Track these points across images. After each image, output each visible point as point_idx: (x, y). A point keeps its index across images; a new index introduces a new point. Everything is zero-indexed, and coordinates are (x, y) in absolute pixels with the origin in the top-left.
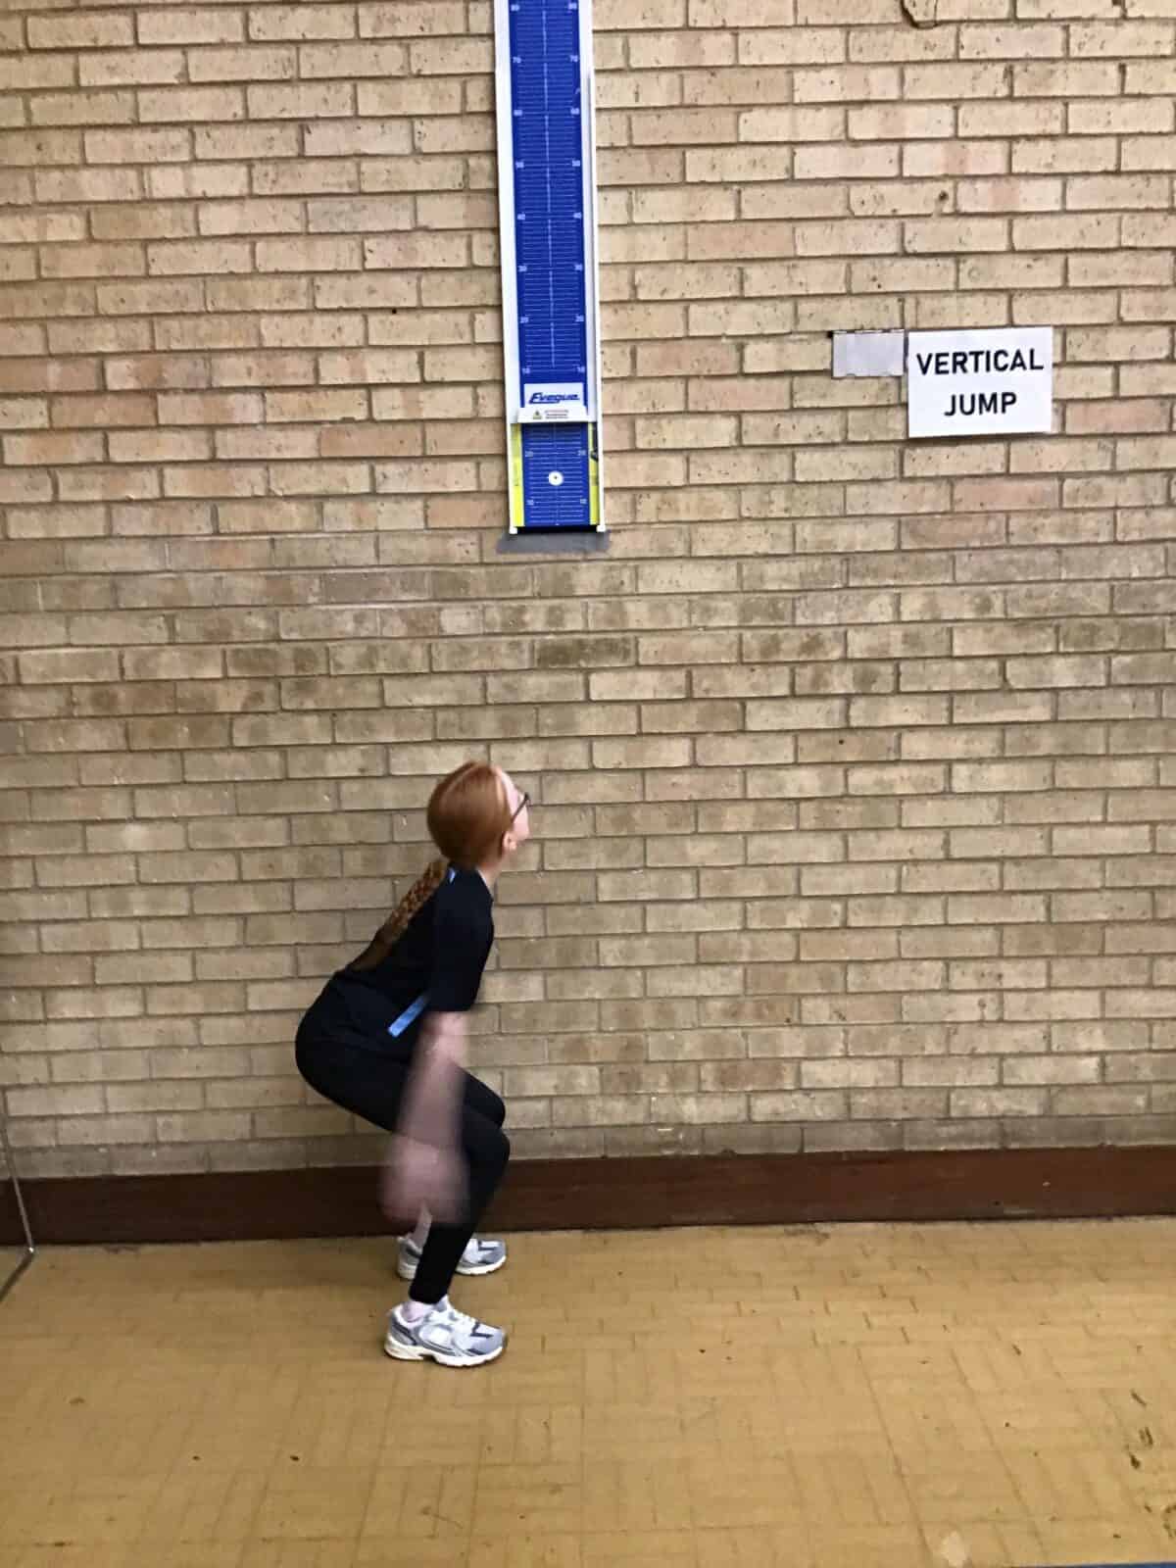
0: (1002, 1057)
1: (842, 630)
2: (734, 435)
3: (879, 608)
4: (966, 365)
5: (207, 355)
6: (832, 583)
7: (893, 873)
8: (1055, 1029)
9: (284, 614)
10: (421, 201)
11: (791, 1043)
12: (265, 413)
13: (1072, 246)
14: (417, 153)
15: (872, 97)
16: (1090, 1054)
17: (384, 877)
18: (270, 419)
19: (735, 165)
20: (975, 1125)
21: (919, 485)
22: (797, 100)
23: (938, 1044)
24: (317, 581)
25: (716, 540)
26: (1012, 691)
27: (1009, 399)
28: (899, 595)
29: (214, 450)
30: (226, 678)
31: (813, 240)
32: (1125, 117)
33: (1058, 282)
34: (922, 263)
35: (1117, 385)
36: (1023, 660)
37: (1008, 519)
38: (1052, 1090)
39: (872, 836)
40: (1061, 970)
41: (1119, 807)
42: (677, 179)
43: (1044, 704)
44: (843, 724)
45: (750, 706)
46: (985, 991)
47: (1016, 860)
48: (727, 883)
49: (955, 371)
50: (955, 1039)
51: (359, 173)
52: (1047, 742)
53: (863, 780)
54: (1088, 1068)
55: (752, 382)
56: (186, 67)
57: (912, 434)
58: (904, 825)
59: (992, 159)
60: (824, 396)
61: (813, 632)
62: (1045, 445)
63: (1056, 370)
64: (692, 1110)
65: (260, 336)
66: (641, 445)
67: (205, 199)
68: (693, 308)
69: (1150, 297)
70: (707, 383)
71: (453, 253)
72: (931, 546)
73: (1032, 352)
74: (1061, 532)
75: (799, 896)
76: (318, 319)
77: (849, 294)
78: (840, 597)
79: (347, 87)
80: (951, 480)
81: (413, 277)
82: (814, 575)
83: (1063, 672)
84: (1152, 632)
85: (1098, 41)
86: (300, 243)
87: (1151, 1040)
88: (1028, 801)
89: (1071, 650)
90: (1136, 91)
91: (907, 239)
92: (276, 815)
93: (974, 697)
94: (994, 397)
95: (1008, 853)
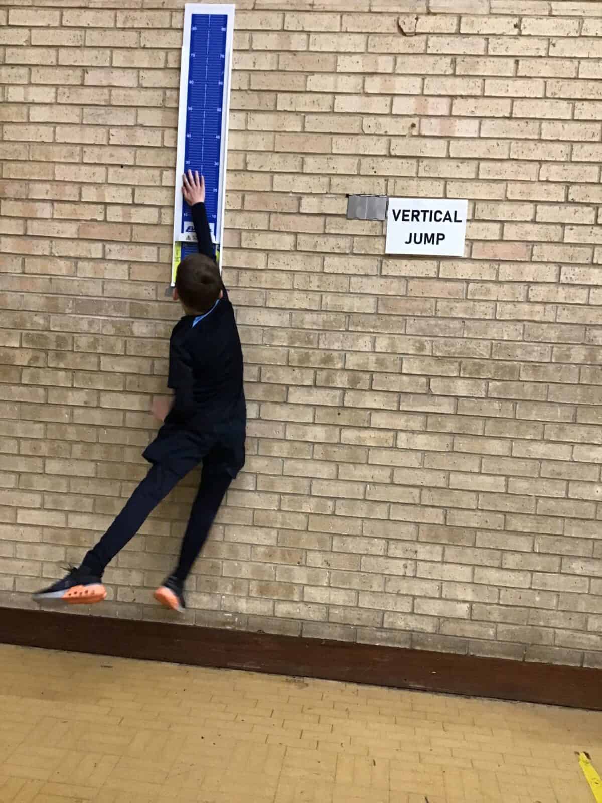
0: (414, 597)
1: (344, 354)
2: (293, 244)
3: (364, 344)
4: (419, 218)
5: (27, 182)
6: (340, 327)
7: (361, 488)
8: (445, 584)
9: (53, 317)
10: (140, 111)
11: (300, 575)
12: (53, 214)
13: (482, 156)
14: (141, 87)
15: (379, 71)
16: (464, 602)
17: (92, 461)
18: (55, 217)
19: (304, 103)
20: (396, 634)
21: (390, 280)
22: (338, 71)
23: (380, 586)
24: (71, 302)
25: (279, 299)
26: (433, 395)
27: (441, 237)
28: (375, 337)
29: (26, 229)
30: (21, 347)
31: (342, 145)
32: (517, 88)
33: (473, 176)
34: (400, 161)
35: (502, 234)
36: (440, 379)
37: (437, 302)
38: (442, 619)
39: (351, 466)
40: (450, 553)
41: (489, 465)
42: (272, 108)
43: (450, 404)
44: (341, 404)
45: (291, 389)
46: (407, 559)
47: (429, 488)
48: (272, 484)
49: (413, 220)
50: (389, 584)
51: (110, 95)
52: (451, 425)
53: (349, 435)
54: (462, 610)
55: (304, 218)
56: (30, 37)
57: (387, 252)
58: (369, 462)
59: (442, 108)
60: (342, 228)
61: (327, 353)
62: (460, 264)
63: (468, 224)
64: (243, 606)
65: (54, 174)
66: (244, 245)
67: (34, 103)
68: (276, 177)
69: (524, 187)
70: (280, 216)
71: (154, 139)
72: (394, 313)
73: (456, 212)
74: (465, 312)
75: (310, 495)
76: (83, 167)
77: (359, 175)
78: (343, 335)
79: (108, 52)
80: (407, 278)
81: (133, 150)
82: (331, 322)
83: (461, 388)
84: (512, 371)
85: (504, 47)
86: (78, 129)
87: (499, 598)
88: (439, 456)
89: (467, 376)
90: (523, 75)
91: (392, 147)
92: (40, 422)
93: (412, 396)
94: (433, 235)
95: (425, 484)
